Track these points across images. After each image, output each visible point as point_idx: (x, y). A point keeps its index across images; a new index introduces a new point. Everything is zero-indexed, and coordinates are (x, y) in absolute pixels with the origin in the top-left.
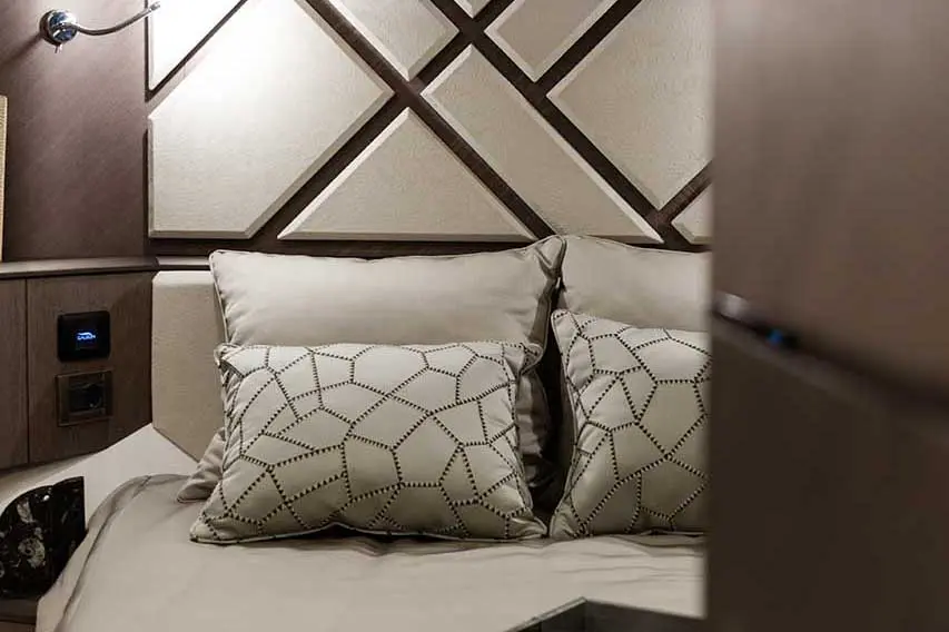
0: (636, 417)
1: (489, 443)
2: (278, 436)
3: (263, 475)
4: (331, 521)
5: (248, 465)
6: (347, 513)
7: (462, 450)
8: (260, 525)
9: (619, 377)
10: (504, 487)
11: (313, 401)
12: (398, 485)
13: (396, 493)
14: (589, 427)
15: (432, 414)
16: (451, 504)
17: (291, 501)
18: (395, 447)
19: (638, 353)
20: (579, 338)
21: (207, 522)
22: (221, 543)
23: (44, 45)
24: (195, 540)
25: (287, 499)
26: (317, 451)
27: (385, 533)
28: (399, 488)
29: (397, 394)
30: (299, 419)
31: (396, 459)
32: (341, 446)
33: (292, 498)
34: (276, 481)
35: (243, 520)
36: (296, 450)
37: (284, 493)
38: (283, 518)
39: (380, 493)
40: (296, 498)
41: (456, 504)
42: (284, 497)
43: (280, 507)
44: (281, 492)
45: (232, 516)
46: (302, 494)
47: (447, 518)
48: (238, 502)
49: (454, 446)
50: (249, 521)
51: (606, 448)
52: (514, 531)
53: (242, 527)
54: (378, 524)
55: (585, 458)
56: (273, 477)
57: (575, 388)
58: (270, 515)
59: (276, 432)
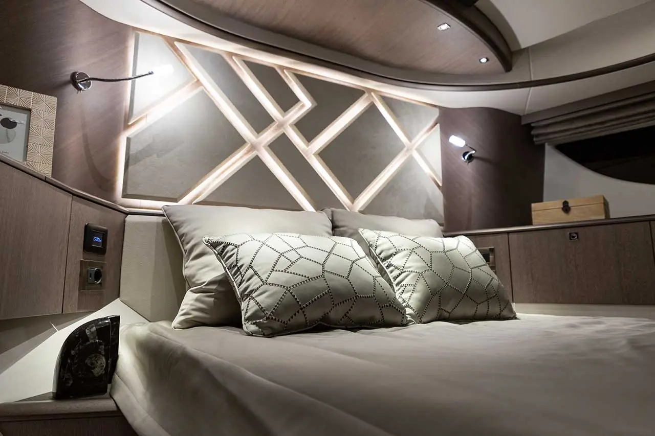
0: (429, 267)
2: (285, 271)
3: (286, 293)
5: (275, 288)
6: (331, 315)
7: (376, 279)
8: (286, 324)
9: (412, 250)
12: (356, 297)
13: (355, 301)
14: (406, 273)
15: (354, 262)
16: (380, 307)
18: (348, 277)
19: (415, 241)
20: (380, 237)
21: (255, 324)
23: (71, 87)
25: (302, 306)
26: (312, 279)
28: (356, 299)
29: (333, 252)
30: (293, 262)
31: (350, 283)
32: (323, 277)
33: (305, 306)
34: (294, 296)
35: (278, 321)
36: (298, 279)
37: (300, 303)
38: (300, 318)
39: (347, 301)
40: (307, 305)
41: (382, 307)
42: (300, 305)
43: (298, 312)
44: (298, 302)
45: (272, 318)
46: (310, 303)
47: (378, 315)
48: (274, 309)
49: (372, 277)
50: (281, 322)
51: (422, 281)
52: (405, 321)
53: (277, 326)
54: (343, 321)
55: (410, 287)
56: (292, 293)
57: (384, 259)
58: (292, 317)
59: (282, 269)
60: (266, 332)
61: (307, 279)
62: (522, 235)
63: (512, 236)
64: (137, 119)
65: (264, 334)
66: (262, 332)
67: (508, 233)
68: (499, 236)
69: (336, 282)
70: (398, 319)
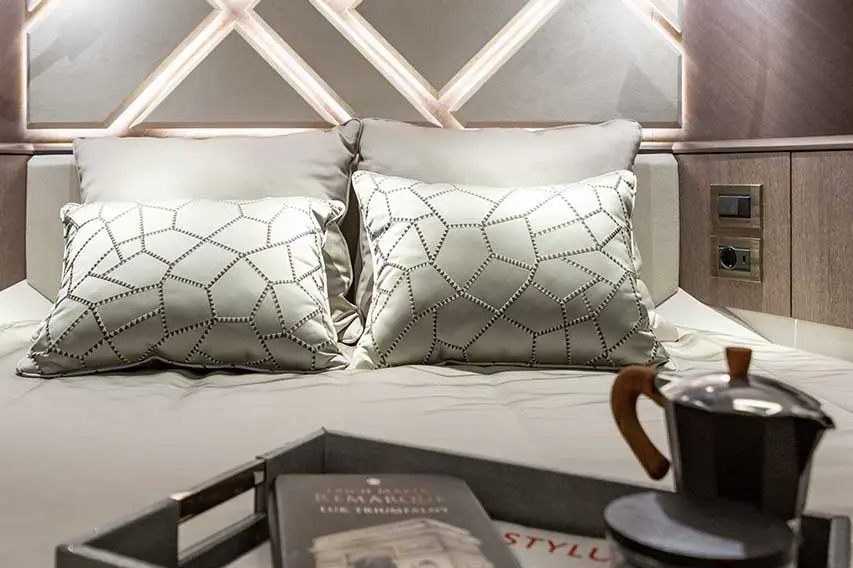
0: (430, 257)
1: (295, 281)
2: (103, 277)
3: (86, 313)
4: (150, 355)
5: (76, 304)
6: (164, 347)
7: (272, 288)
8: (83, 359)
9: (413, 223)
10: (311, 321)
11: (136, 246)
12: (212, 320)
13: (209, 328)
14: (388, 268)
15: (244, 255)
16: (261, 337)
17: (111, 336)
18: (210, 286)
19: (430, 201)
20: (376, 192)
21: (33, 357)
22: (45, 376)
24: (20, 374)
25: (107, 335)
26: (137, 290)
27: (200, 366)
28: (213, 324)
29: (213, 239)
30: (123, 261)
31: (209, 296)
32: (160, 286)
33: (112, 333)
34: (97, 318)
35: (66, 355)
36: (118, 289)
37: (105, 329)
38: (104, 352)
39: (195, 328)
40: (116, 333)
41: (266, 338)
42: (105, 333)
43: (101, 343)
44: (102, 328)
45: (56, 351)
46: (121, 330)
47: (257, 350)
48: (61, 338)
49: (265, 284)
50: (72, 356)
51: (404, 286)
52: (320, 363)
53: (64, 361)
54: (194, 357)
55: (384, 296)
56: (95, 314)
57: (374, 236)
58: (91, 350)
59: (101, 273)
60: (46, 369)
61: (129, 290)
62: (814, 158)
63: (800, 160)
65: (42, 373)
66: (39, 370)
67: (791, 151)
68: (774, 159)
69: (180, 296)
70: (304, 358)
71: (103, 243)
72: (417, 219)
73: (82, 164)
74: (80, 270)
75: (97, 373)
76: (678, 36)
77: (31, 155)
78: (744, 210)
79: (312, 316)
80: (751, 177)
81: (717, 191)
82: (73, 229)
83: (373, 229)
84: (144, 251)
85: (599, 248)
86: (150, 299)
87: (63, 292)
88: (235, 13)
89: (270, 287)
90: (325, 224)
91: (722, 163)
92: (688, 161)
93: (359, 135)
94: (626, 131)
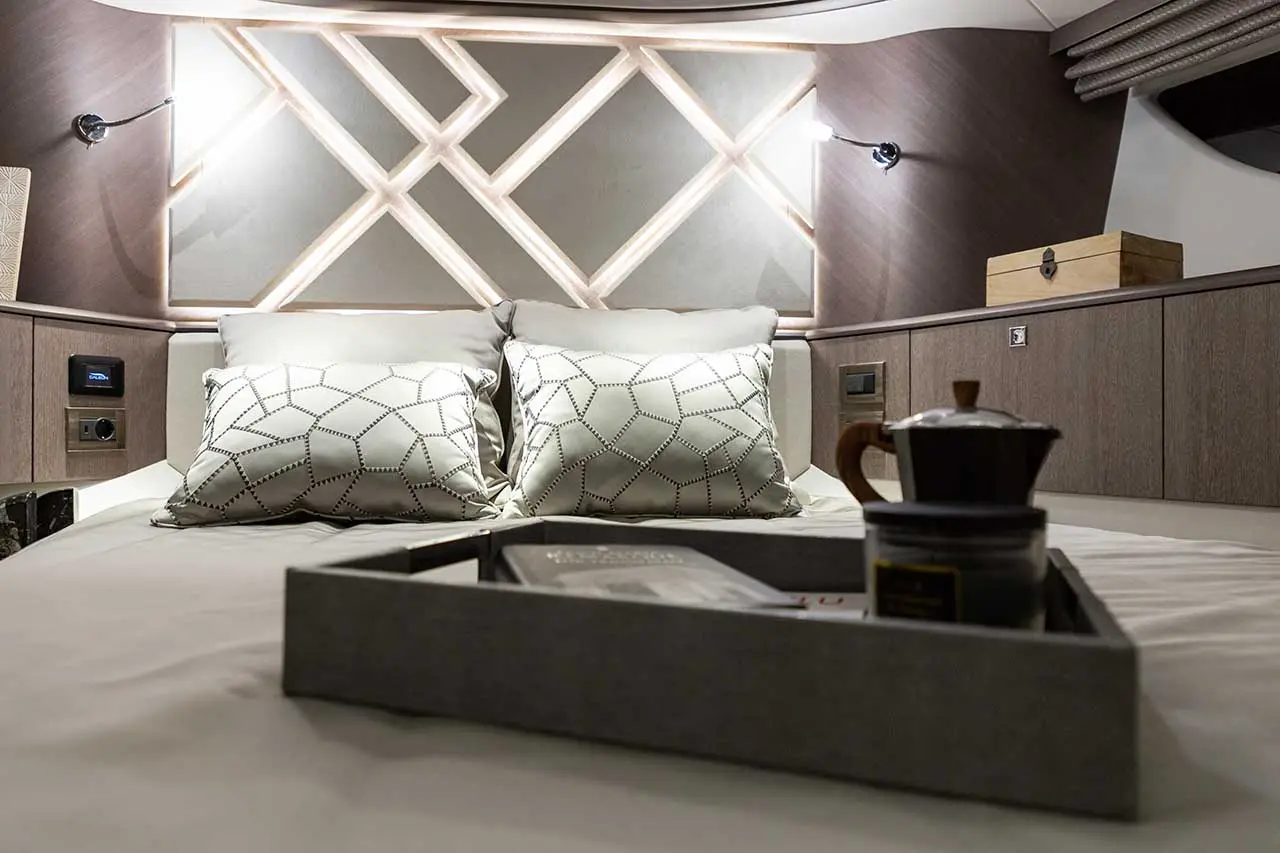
0: (579, 414)
1: (446, 434)
2: (247, 429)
3: (227, 463)
5: (217, 455)
6: (309, 498)
7: (422, 440)
8: (223, 510)
9: (563, 383)
10: (461, 473)
11: (283, 399)
12: (360, 470)
13: (357, 478)
14: (537, 428)
15: (394, 410)
16: (410, 487)
17: (254, 486)
18: (358, 437)
19: (579, 364)
20: (528, 359)
21: (169, 508)
22: (181, 526)
23: (76, 141)
24: (155, 524)
25: (250, 484)
26: (282, 441)
27: (348, 518)
28: (361, 473)
29: (362, 394)
30: (267, 414)
31: (358, 447)
32: (306, 437)
33: (255, 483)
34: (239, 468)
35: (205, 505)
36: (260, 440)
37: (247, 479)
38: (246, 503)
39: (342, 477)
40: (259, 483)
41: (416, 488)
42: (247, 483)
43: (243, 492)
44: (244, 478)
45: (194, 501)
46: (264, 480)
47: (407, 501)
48: (200, 488)
49: (415, 436)
50: (212, 506)
51: (553, 441)
52: (469, 513)
53: (204, 512)
54: (341, 509)
55: (534, 453)
56: (236, 464)
57: (525, 400)
58: (232, 501)
59: (244, 426)
60: (184, 520)
61: (272, 441)
62: (930, 332)
63: (918, 336)
64: (182, 177)
65: (179, 524)
66: (176, 519)
67: (910, 329)
68: (895, 337)
69: (326, 447)
70: (454, 508)
71: (247, 398)
72: (567, 380)
73: (226, 339)
74: (221, 424)
75: (239, 524)
76: (811, 232)
77: (172, 332)
78: (869, 385)
79: (461, 468)
80: (874, 355)
81: (846, 371)
82: (216, 388)
83: (523, 394)
84: (290, 404)
85: (739, 406)
86: (296, 450)
87: (205, 445)
88: (388, 196)
89: (420, 438)
90: (477, 389)
91: (850, 345)
92: (820, 346)
93: (511, 315)
94: (765, 316)
